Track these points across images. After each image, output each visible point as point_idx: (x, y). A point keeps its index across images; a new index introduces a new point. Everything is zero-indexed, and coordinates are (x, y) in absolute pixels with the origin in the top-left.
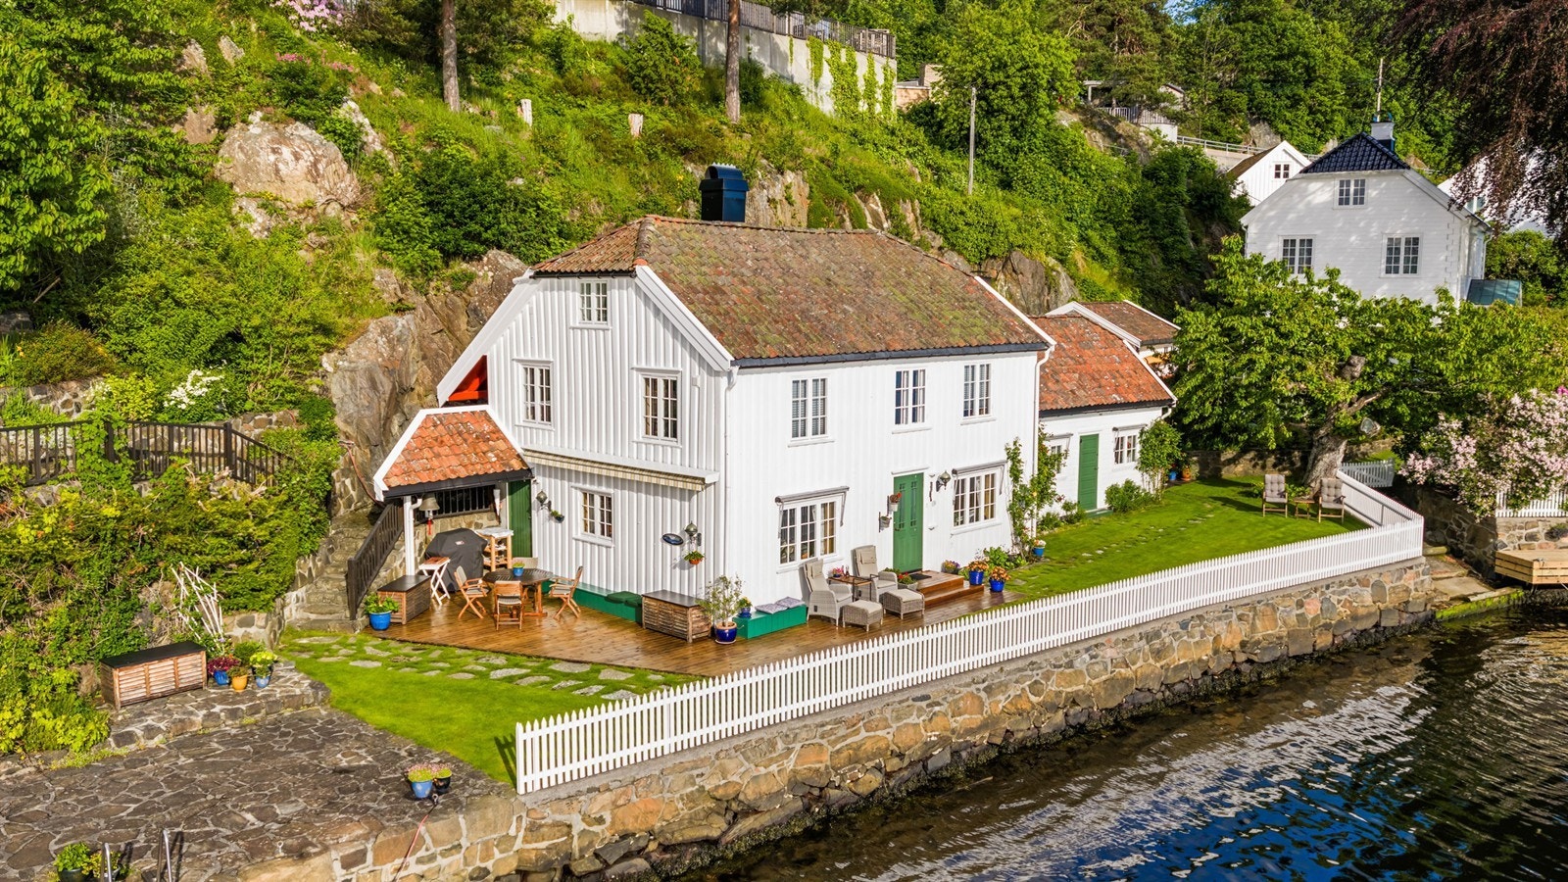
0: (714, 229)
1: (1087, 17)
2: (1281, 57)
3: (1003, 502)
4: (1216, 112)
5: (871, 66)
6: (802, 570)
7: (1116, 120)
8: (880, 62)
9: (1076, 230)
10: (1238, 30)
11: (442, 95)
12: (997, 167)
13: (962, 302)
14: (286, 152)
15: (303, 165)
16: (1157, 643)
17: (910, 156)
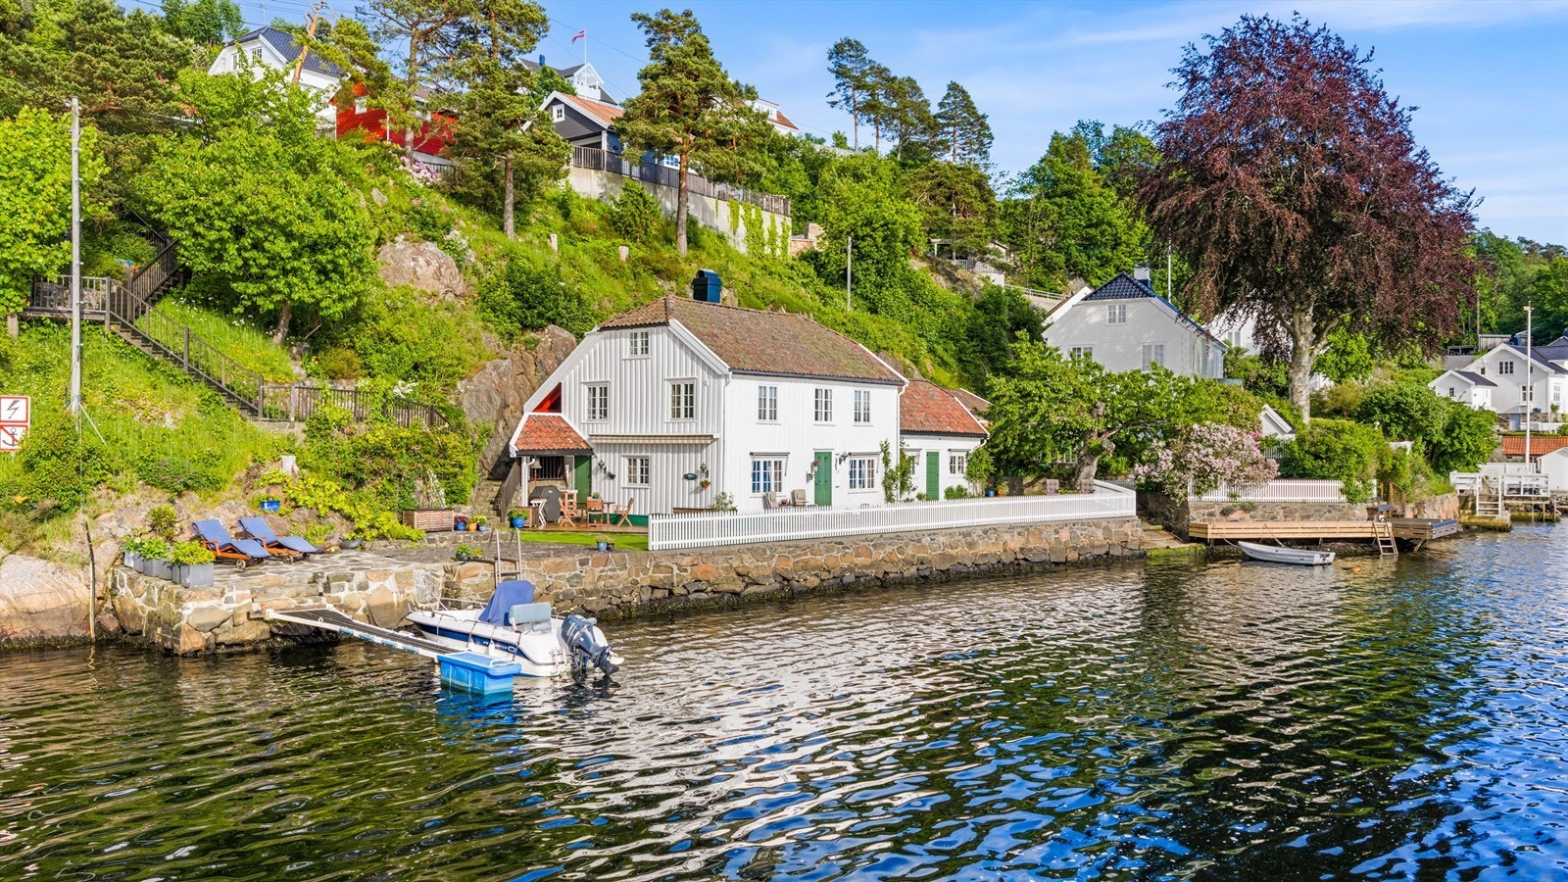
0: (704, 305)
1: (931, 190)
2: (1089, 226)
3: (879, 478)
4: (1041, 268)
5: (773, 221)
6: (764, 498)
7: (956, 268)
8: (779, 219)
9: (925, 344)
10: (1055, 204)
11: (502, 228)
12: (866, 298)
13: (851, 356)
14: (421, 261)
15: (432, 268)
16: (969, 539)
17: (804, 285)
